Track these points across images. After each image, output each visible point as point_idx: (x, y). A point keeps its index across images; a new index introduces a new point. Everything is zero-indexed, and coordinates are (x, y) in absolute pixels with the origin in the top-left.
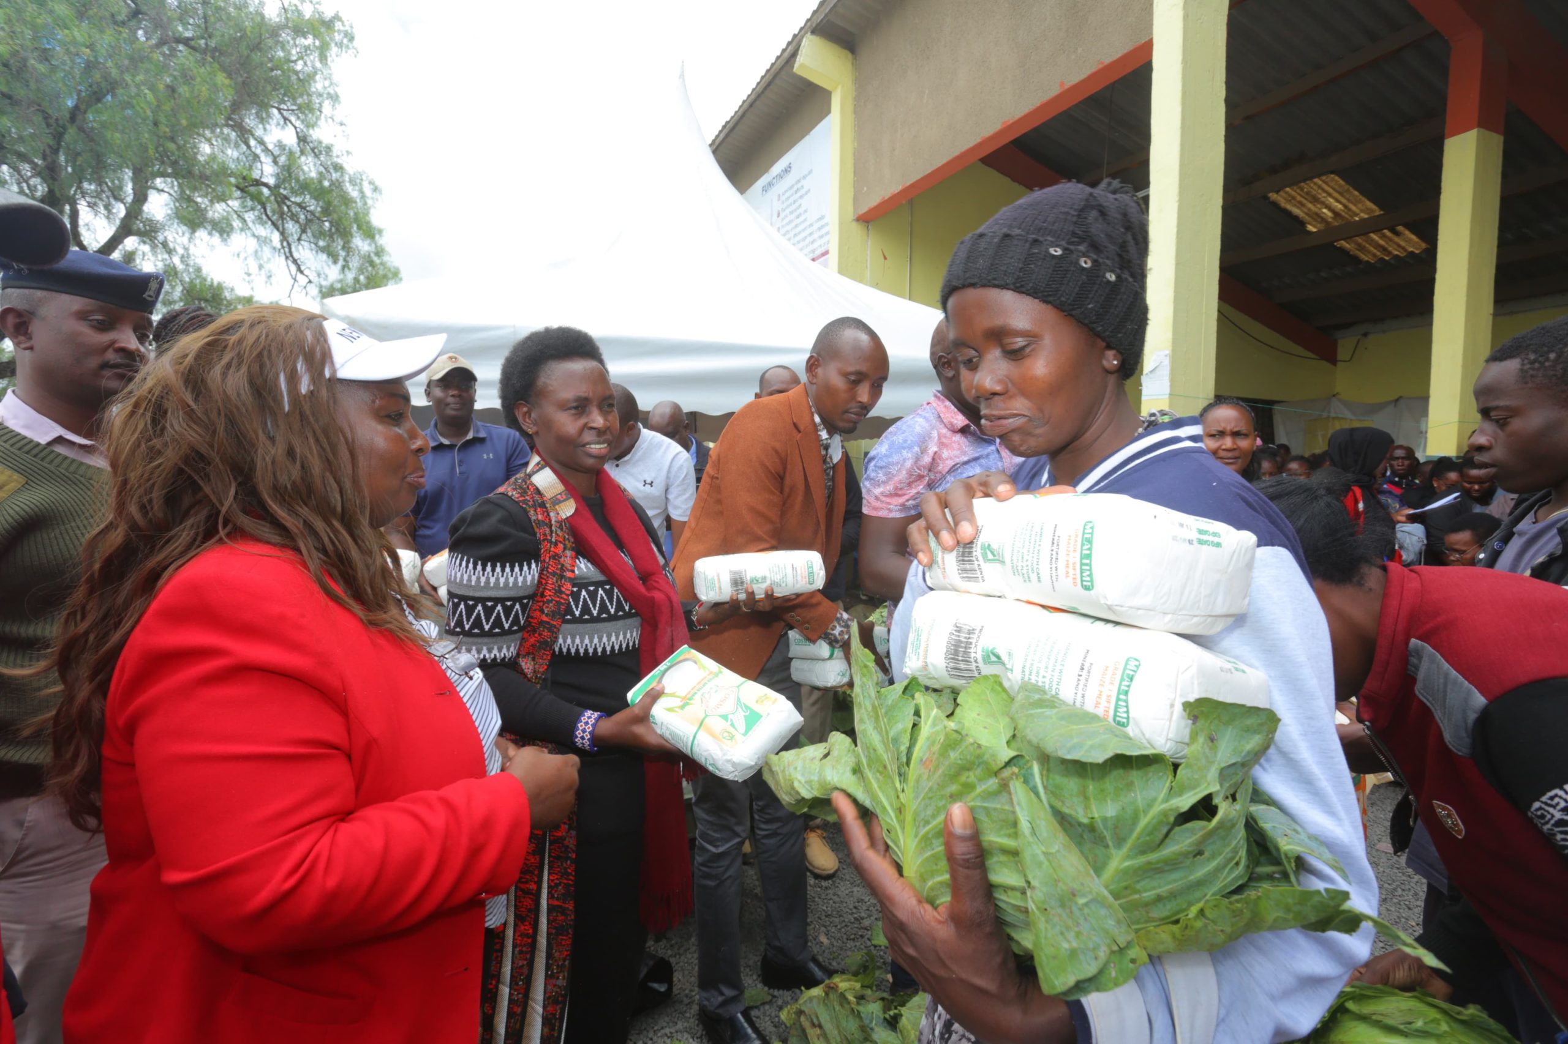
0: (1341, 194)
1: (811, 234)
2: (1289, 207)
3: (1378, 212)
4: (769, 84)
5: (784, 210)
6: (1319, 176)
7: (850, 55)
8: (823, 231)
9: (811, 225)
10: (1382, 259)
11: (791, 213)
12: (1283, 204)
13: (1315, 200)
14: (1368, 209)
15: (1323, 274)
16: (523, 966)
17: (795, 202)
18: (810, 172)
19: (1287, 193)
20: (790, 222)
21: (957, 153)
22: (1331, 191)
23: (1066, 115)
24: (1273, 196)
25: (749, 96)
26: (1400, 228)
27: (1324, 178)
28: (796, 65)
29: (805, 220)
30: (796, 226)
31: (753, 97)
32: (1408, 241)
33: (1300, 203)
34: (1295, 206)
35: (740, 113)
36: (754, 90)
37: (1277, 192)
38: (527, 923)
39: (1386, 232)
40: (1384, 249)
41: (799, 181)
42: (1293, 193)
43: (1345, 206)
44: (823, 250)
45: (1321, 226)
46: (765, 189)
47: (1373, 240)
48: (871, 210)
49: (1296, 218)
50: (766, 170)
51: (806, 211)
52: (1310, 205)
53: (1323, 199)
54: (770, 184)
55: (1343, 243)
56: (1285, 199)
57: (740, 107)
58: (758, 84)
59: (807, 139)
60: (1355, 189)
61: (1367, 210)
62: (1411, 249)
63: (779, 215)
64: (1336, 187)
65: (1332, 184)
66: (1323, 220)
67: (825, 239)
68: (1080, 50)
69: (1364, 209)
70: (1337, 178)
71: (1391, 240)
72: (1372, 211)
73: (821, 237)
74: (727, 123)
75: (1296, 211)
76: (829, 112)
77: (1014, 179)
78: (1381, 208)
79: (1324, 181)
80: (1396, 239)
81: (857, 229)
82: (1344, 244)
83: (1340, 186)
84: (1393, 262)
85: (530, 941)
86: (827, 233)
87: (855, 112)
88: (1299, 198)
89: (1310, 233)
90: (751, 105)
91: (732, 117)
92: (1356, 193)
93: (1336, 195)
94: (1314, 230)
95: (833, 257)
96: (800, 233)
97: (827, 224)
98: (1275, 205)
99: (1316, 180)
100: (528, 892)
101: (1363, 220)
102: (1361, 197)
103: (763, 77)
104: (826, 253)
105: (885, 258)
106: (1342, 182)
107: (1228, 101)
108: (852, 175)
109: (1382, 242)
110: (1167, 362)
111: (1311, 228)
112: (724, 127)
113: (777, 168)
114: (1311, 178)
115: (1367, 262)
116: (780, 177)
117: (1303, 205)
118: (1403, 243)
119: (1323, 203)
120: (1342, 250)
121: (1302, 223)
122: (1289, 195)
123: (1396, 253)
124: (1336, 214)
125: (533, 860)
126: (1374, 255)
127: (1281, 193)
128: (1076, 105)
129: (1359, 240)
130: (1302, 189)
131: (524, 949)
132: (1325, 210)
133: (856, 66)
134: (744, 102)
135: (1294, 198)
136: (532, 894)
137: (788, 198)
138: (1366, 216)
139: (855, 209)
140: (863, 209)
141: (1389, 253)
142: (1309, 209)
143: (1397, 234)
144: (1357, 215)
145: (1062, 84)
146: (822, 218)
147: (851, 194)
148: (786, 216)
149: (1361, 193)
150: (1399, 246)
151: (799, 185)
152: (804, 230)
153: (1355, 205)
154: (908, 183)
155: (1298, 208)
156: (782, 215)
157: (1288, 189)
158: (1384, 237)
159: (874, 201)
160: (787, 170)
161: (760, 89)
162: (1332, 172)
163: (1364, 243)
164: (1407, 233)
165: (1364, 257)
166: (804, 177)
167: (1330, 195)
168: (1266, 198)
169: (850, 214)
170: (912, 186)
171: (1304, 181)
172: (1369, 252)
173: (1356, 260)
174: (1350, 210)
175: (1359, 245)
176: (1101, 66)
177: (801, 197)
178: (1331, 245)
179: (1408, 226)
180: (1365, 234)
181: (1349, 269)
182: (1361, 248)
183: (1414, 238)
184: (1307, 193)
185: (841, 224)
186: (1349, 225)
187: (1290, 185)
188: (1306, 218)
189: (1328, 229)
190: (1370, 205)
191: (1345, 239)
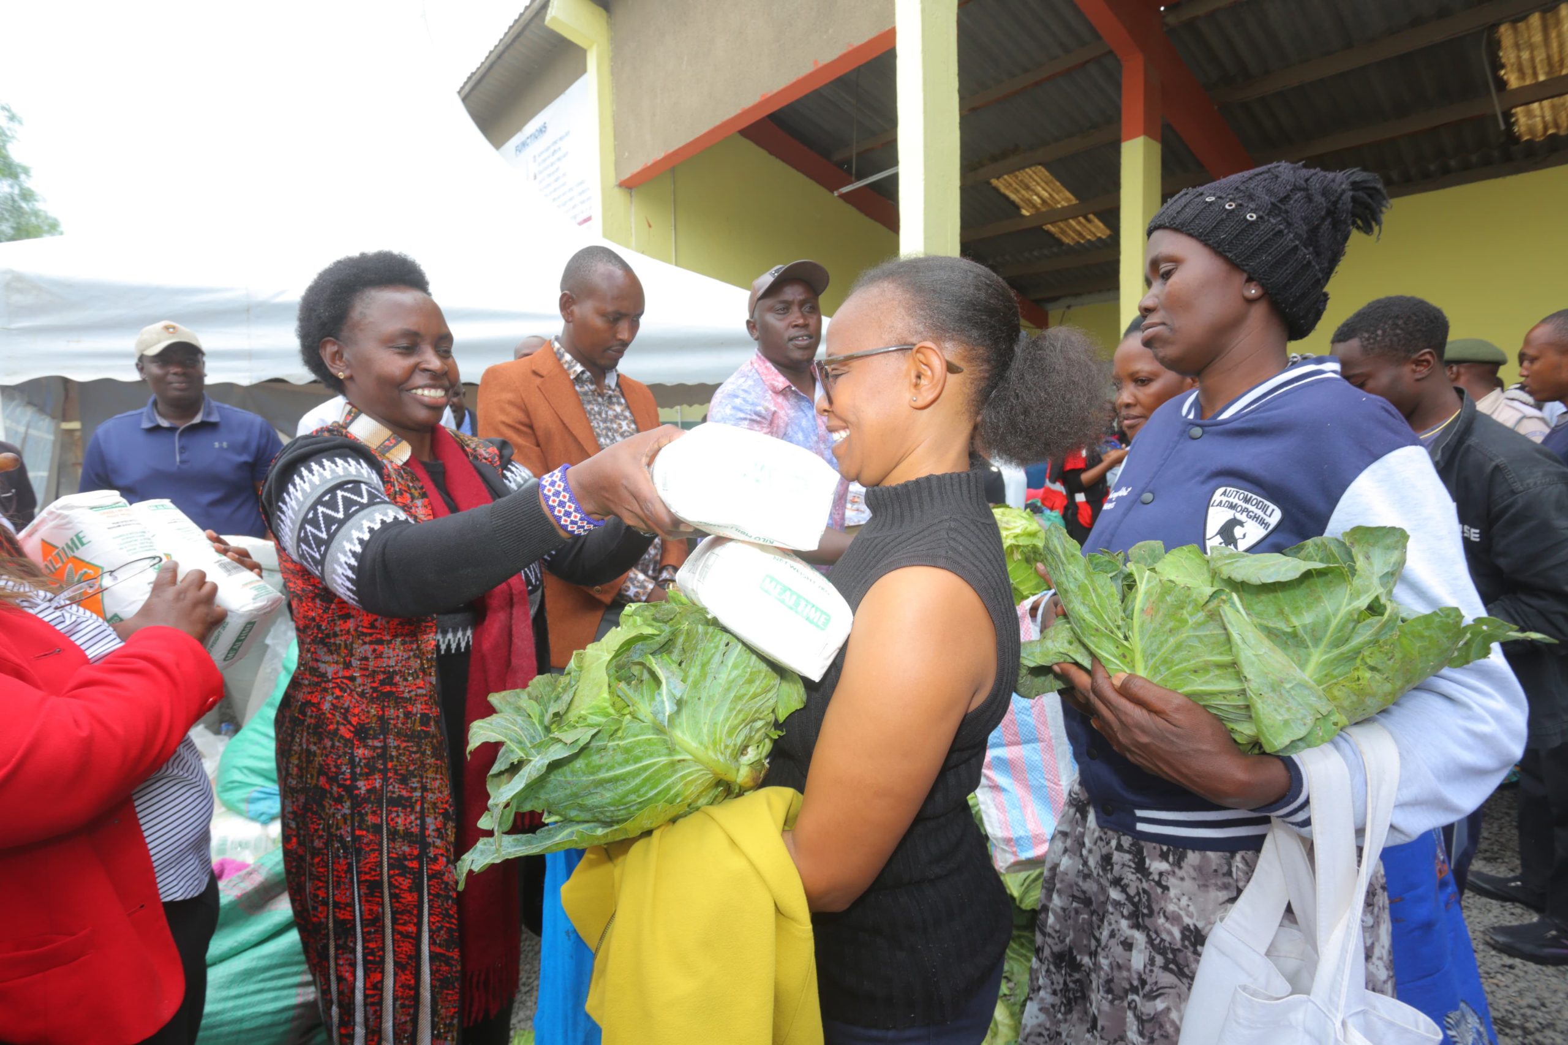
0: (1046, 183)
1: (571, 199)
2: (1008, 193)
3: (1074, 201)
4: (518, 36)
5: (540, 172)
6: (1029, 166)
7: (604, 13)
8: (585, 196)
9: (571, 189)
10: (1078, 242)
11: (549, 175)
12: (1003, 190)
13: (1027, 188)
15: (1036, 253)
16: (406, 1022)
17: (552, 164)
18: (567, 134)
19: (1006, 180)
20: (549, 185)
21: (718, 122)
22: (1039, 180)
23: (817, 94)
24: (994, 182)
25: (496, 47)
26: (1091, 216)
27: (1033, 168)
28: (548, 18)
29: (565, 184)
30: (555, 190)
31: (501, 48)
32: (1097, 227)
33: (1016, 189)
34: (1012, 192)
35: (487, 64)
36: (501, 40)
37: (998, 178)
38: (407, 972)
39: (1081, 219)
40: (1080, 234)
41: (555, 142)
42: (1010, 180)
43: (1050, 195)
44: (585, 216)
45: (1033, 211)
46: (519, 149)
47: (1071, 225)
48: (633, 177)
49: (1013, 203)
50: (519, 129)
51: (564, 175)
52: (1023, 192)
53: (1033, 187)
54: (524, 144)
56: (1004, 185)
57: (487, 58)
58: (506, 34)
59: (562, 97)
60: (1059, 180)
61: (1067, 199)
62: (1099, 235)
63: (535, 178)
64: (1043, 177)
65: (1040, 174)
66: (1034, 206)
67: (587, 205)
68: (831, 31)
69: (1064, 198)
70: (1043, 169)
71: (1084, 226)
72: (1070, 200)
73: (583, 202)
74: (473, 74)
75: (1013, 196)
76: (583, 71)
77: (771, 152)
78: (1077, 196)
79: (1034, 172)
80: (1089, 225)
81: (620, 196)
82: (1049, 227)
83: (1046, 177)
84: (1087, 244)
85: (412, 993)
86: (589, 199)
87: (613, 73)
88: (1015, 185)
89: (1023, 216)
90: (499, 57)
91: (478, 69)
92: (1058, 184)
93: (1043, 184)
94: (1027, 214)
95: (597, 224)
96: (559, 197)
97: (588, 189)
98: (996, 190)
99: (1027, 170)
100: (407, 936)
101: (1063, 208)
102: (1062, 187)
103: (511, 28)
104: (589, 219)
105: (650, 227)
106: (1047, 173)
107: (960, 91)
108: (612, 139)
109: (1078, 228)
111: (1025, 212)
112: (470, 78)
113: (531, 127)
114: (1023, 168)
115: (1068, 244)
116: (534, 136)
117: (1018, 192)
118: (1093, 229)
119: (1033, 191)
120: (1048, 232)
121: (1018, 208)
122: (1008, 182)
123: (1089, 237)
124: (1044, 201)
125: (410, 899)
126: (1073, 239)
127: (1001, 180)
128: (826, 85)
129: (1062, 225)
130: (1017, 177)
131: (407, 1002)
132: (1035, 197)
133: (612, 25)
134: (491, 52)
135: (1010, 185)
136: (411, 937)
137: (545, 160)
138: (1066, 204)
139: (617, 175)
140: (626, 175)
141: (1083, 237)
142: (1023, 195)
143: (1089, 221)
144: (1059, 203)
145: (816, 62)
146: (582, 183)
147: (612, 158)
148: (544, 179)
149: (1063, 184)
150: (1090, 231)
151: (556, 147)
152: (564, 194)
153: (1058, 194)
154: (671, 150)
155: (1015, 193)
156: (539, 178)
157: (1006, 177)
158: (1079, 223)
159: (635, 167)
160: (542, 130)
161: (508, 40)
162: (1040, 164)
163: (1065, 228)
164: (1096, 221)
165: (1066, 240)
166: (561, 139)
167: (1038, 184)
168: (989, 183)
169: (612, 180)
170: (676, 153)
171: (1019, 170)
172: (1069, 235)
173: (1059, 242)
174: (1054, 198)
175: (1061, 229)
176: (850, 49)
177: (559, 159)
178: (1040, 228)
179: (1096, 214)
180: (1066, 220)
181: (1055, 250)
182: (1063, 232)
183: (1100, 225)
184: (1022, 181)
185: (603, 189)
186: (1054, 211)
187: (1007, 173)
188: (1021, 204)
189: (1038, 214)
190: (1068, 194)
191: (1051, 223)
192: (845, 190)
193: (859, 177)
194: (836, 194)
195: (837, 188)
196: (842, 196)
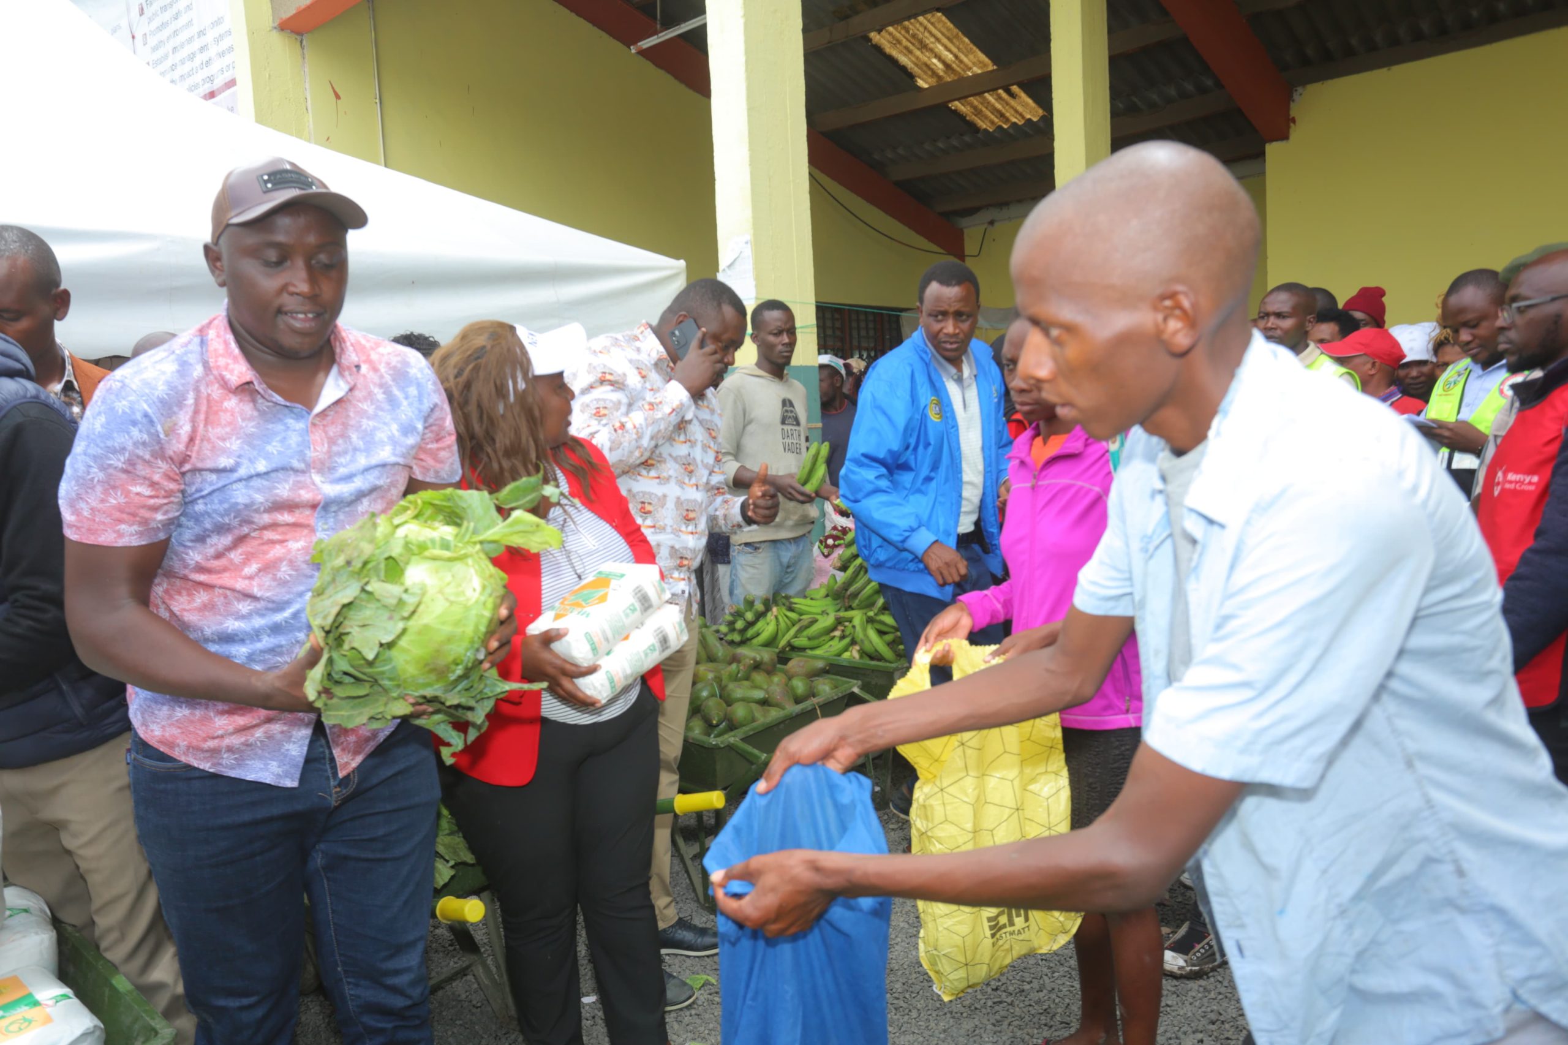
0: (948, 38)
1: (203, 49)
2: (894, 53)
3: (991, 67)
5: (149, 4)
6: (924, 13)
8: (224, 44)
9: (201, 33)
10: (1000, 127)
11: (164, 8)
12: (889, 49)
13: (923, 46)
14: (980, 62)
15: (940, 145)
19: (890, 34)
20: (164, 25)
22: (939, 35)
24: (874, 36)
26: (1015, 89)
27: (929, 16)
29: (190, 23)
30: (175, 34)
32: (1025, 105)
33: (906, 48)
34: (901, 52)
37: (879, 31)
39: (1000, 91)
40: (1001, 115)
42: (898, 35)
43: (956, 57)
44: (227, 76)
45: (933, 81)
47: (989, 103)
48: (301, 14)
49: (903, 69)
51: (189, 7)
52: (918, 53)
53: (931, 46)
55: (957, 103)
56: (889, 42)
60: (967, 35)
61: (980, 64)
62: (1028, 116)
63: (142, 13)
64: (944, 30)
65: (939, 26)
66: (934, 73)
67: (228, 59)
69: (976, 62)
70: (944, 18)
71: (1007, 104)
72: (985, 65)
73: (222, 55)
75: (903, 60)
78: (995, 62)
79: (929, 21)
80: (1012, 102)
81: (280, 46)
82: (956, 105)
83: (949, 30)
84: (1011, 131)
86: (231, 49)
88: (905, 42)
89: (920, 89)
92: (966, 40)
93: (945, 41)
94: (926, 86)
95: (245, 90)
96: (182, 45)
97: (229, 32)
98: (878, 49)
99: (921, 18)
101: (976, 76)
102: (972, 46)
104: (232, 83)
105: (338, 97)
106: (951, 26)
109: (998, 106)
110: (748, 252)
111: (921, 83)
114: (915, 16)
115: (986, 130)
117: (910, 52)
118: (1020, 109)
119: (931, 50)
120: (956, 113)
121: (911, 76)
122: (894, 37)
123: (1014, 120)
124: (947, 66)
126: (992, 122)
127: (883, 33)
129: (974, 101)
130: (907, 31)
132: (935, 61)
135: (899, 42)
138: (979, 71)
139: (275, 10)
140: (288, 11)
141: (1007, 120)
142: (917, 58)
143: (1013, 95)
144: (970, 69)
146: (219, 21)
148: (155, 15)
149: (973, 41)
150: (1016, 111)
152: (190, 40)
153: (966, 56)
155: (905, 55)
156: (148, 13)
157: (890, 29)
158: (999, 99)
162: (938, 10)
163: (980, 106)
164: (1023, 95)
165: (982, 125)
167: (938, 40)
168: (867, 39)
169: (267, 19)
171: (908, 18)
172: (986, 117)
173: (973, 128)
174: (961, 61)
175: (975, 108)
178: (943, 107)
179: (1022, 86)
180: (980, 94)
181: (967, 138)
182: (978, 112)
183: (1030, 101)
184: (914, 36)
185: (251, 33)
186: (962, 80)
187: (891, 24)
188: (916, 70)
189: (941, 86)
190: (982, 57)
191: (958, 99)
192: (647, 43)
193: (668, 24)
194: (633, 50)
195: (635, 42)
196: (642, 53)
